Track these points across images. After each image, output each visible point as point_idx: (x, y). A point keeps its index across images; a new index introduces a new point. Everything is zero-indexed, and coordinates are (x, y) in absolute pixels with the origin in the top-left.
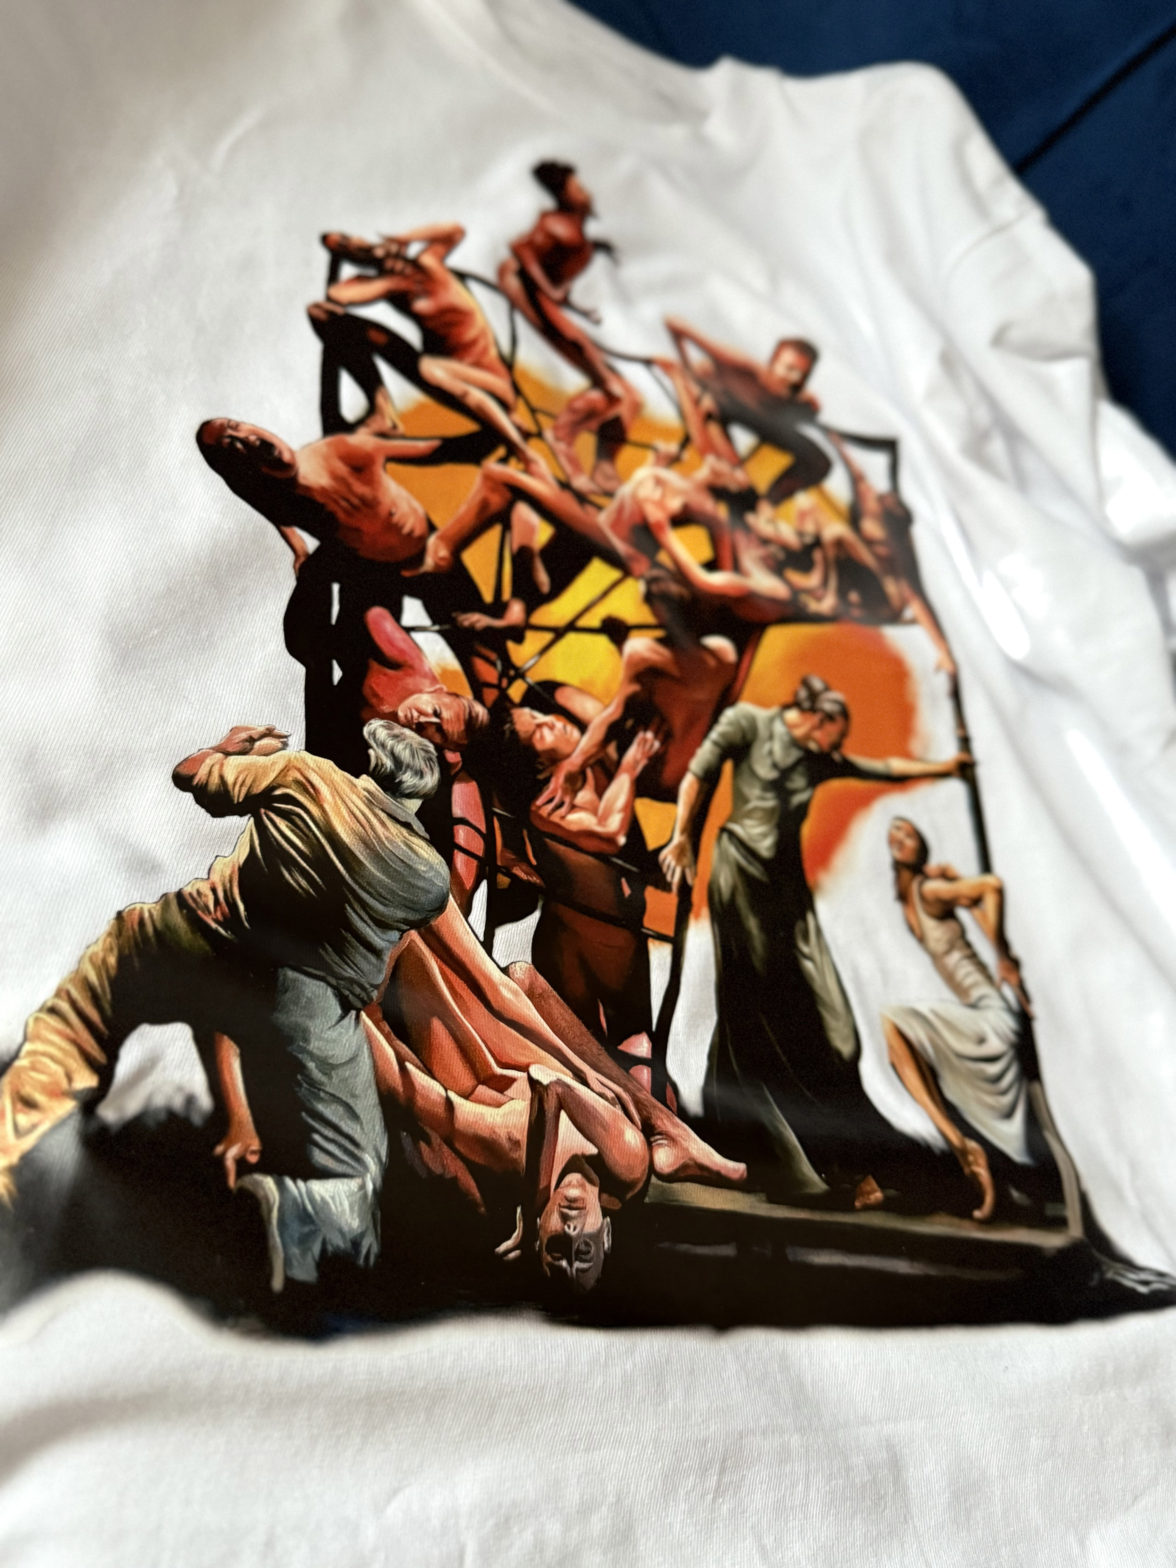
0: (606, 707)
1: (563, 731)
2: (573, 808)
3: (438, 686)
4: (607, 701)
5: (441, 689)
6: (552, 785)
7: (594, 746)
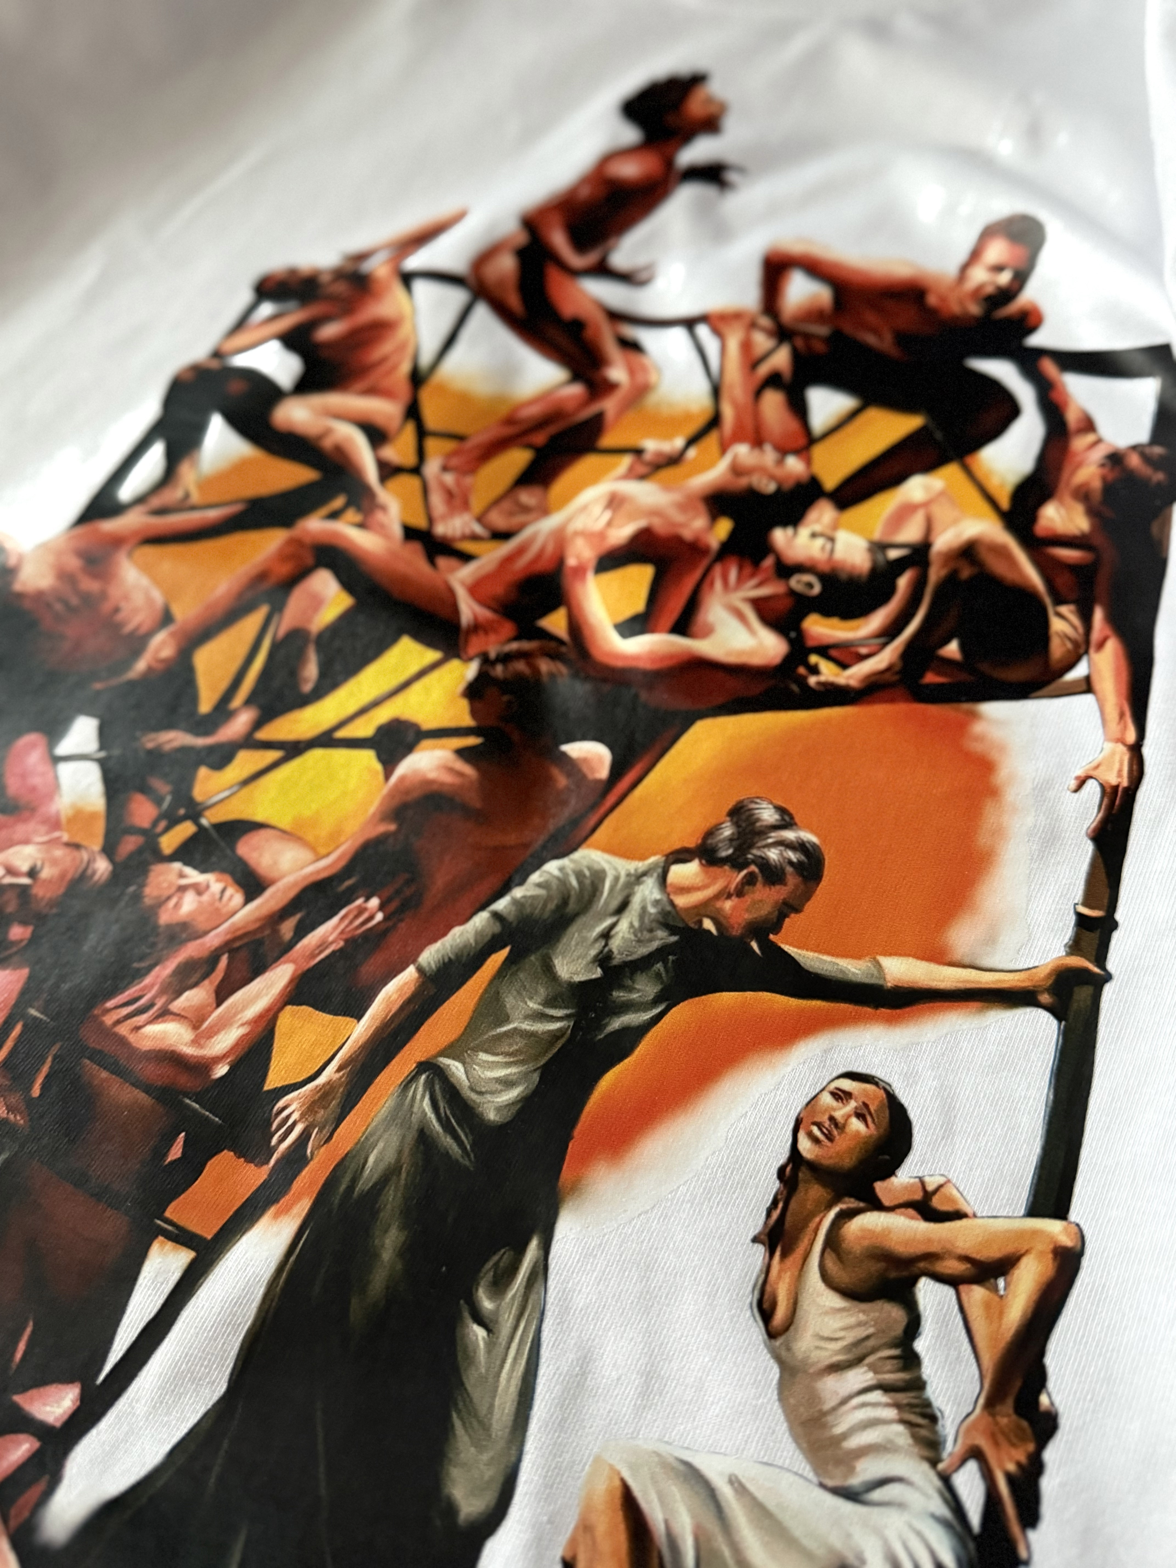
0: (319, 858)
1: (218, 896)
2: (164, 1014)
3: (56, 834)
4: (323, 851)
5: (58, 838)
6: (148, 980)
7: (258, 920)
